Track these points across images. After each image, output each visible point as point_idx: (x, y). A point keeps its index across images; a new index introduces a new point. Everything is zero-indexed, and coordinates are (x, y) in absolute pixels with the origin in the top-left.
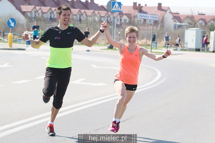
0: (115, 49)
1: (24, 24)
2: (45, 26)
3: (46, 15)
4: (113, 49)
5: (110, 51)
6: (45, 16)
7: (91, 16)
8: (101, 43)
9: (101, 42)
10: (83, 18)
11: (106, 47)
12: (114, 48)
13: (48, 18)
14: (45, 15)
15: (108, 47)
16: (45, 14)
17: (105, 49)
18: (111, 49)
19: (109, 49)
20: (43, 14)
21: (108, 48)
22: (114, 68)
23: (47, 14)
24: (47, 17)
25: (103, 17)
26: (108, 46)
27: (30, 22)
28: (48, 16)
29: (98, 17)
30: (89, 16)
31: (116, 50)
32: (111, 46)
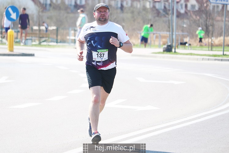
0: (175, 52)
2: (66, 17)
4: (171, 53)
6: (67, 3)
7: (139, 1)
8: (154, 43)
9: (154, 41)
10: (127, 4)
11: (161, 50)
12: (173, 50)
13: (71, 5)
15: (165, 49)
17: (159, 53)
18: (168, 53)
19: (165, 52)
21: (164, 51)
22: (171, 82)
24: (70, 3)
25: (159, 2)
28: (71, 1)
29: (150, 2)
31: (177, 54)
32: (169, 47)
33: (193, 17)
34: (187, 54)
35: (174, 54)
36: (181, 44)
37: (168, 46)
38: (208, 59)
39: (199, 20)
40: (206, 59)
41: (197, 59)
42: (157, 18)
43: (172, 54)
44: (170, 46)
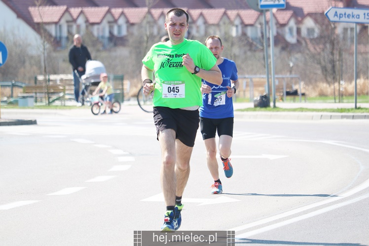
0: (275, 106)
1: (39, 56)
3: (98, 29)
4: (268, 108)
5: (262, 113)
6: (95, 33)
7: (218, 25)
8: (244, 95)
10: (198, 31)
11: (252, 105)
12: (272, 104)
13: (103, 37)
14: (95, 30)
15: (256, 103)
16: (96, 27)
17: (248, 110)
18: (263, 109)
19: (258, 108)
20: (90, 27)
21: (256, 106)
22: (264, 156)
23: (101, 26)
24: (101, 34)
25: (252, 25)
26: (255, 101)
27: (55, 50)
28: (103, 30)
29: (237, 26)
30: (213, 25)
31: (278, 111)
32: (264, 99)
33: (309, 50)
34: (294, 110)
35: (273, 111)
36: (288, 94)
37: (262, 97)
38: (331, 117)
39: (319, 54)
40: (326, 117)
41: (312, 118)
42: (249, 53)
43: (270, 111)
44: (265, 97)
